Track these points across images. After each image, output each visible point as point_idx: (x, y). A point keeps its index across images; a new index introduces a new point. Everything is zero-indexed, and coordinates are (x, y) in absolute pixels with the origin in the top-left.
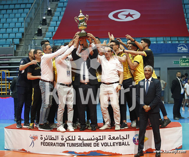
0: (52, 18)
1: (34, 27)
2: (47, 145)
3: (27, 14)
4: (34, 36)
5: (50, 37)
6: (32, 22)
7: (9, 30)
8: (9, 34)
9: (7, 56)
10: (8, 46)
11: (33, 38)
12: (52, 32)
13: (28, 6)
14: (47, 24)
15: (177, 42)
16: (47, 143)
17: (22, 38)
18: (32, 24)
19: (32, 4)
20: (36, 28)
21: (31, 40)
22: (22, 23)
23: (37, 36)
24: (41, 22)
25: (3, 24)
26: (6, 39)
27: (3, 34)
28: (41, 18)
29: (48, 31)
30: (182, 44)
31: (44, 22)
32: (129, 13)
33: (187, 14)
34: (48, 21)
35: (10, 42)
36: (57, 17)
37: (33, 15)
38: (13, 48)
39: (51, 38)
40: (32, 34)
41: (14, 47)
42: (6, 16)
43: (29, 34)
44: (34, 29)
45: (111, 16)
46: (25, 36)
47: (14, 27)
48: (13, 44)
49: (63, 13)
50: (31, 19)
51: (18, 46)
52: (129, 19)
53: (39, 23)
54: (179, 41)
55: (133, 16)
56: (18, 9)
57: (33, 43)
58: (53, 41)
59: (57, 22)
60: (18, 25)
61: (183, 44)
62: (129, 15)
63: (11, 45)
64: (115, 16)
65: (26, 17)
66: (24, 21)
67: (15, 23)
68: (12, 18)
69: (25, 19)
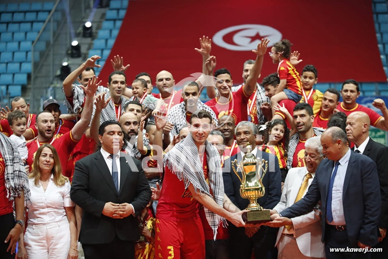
0: (92, 42)
1: (53, 61)
3: (39, 32)
4: (53, 79)
6: (49, 51)
11: (52, 84)
13: (42, 16)
14: (83, 56)
17: (28, 83)
19: (49, 11)
20: (57, 64)
21: (45, 88)
22: (27, 52)
23: (59, 81)
24: (68, 50)
31: (76, 52)
33: (382, 34)
34: (83, 50)
35: (2, 91)
36: (104, 41)
37: (52, 34)
40: (50, 76)
43: (42, 75)
44: (54, 65)
46: (34, 80)
47: (10, 59)
48: (8, 96)
49: (116, 33)
50: (48, 44)
53: (64, 52)
56: (20, 23)
59: (102, 50)
60: (20, 56)
63: (4, 98)
65: (36, 40)
66: (32, 49)
67: (14, 53)
68: (7, 43)
69: (34, 44)
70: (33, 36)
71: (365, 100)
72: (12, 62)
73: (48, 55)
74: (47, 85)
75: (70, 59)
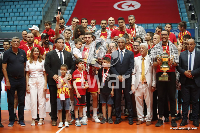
0: (66, 8)
1: (51, 15)
3: (45, 4)
6: (49, 11)
7: (30, 18)
8: (30, 21)
12: (66, 20)
17: (41, 24)
22: (40, 12)
23: (53, 23)
25: (25, 13)
30: (176, 29)
32: (131, 4)
33: (180, 4)
34: (62, 10)
36: (70, 7)
37: (50, 5)
42: (28, 6)
44: (51, 17)
45: (116, 6)
47: (34, 15)
49: (75, 4)
50: (48, 9)
52: (131, 9)
53: (55, 12)
55: (134, 6)
59: (70, 11)
60: (38, 13)
65: (44, 7)
66: (42, 10)
67: (35, 12)
68: (33, 8)
69: (43, 8)
70: (43, 5)
71: (173, 30)
72: (35, 16)
73: (49, 13)
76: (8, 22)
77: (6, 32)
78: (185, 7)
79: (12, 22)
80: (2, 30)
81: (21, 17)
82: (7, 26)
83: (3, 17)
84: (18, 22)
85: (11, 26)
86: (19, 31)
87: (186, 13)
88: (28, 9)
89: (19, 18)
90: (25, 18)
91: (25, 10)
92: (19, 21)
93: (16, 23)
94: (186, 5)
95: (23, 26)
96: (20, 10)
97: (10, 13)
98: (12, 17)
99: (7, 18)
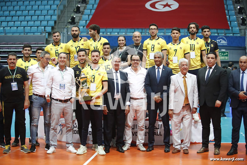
0: (86, 6)
2: (75, 133)
4: (67, 24)
5: (84, 25)
6: (65, 10)
7: (41, 18)
8: (41, 21)
9: (38, 44)
10: (39, 34)
11: (66, 26)
12: (86, 21)
14: (81, 12)
15: (216, 34)
16: (75, 131)
17: (55, 26)
18: (65, 12)
20: (69, 16)
21: (63, 28)
22: (54, 10)
23: (70, 25)
24: (75, 10)
25: (35, 11)
26: (38, 27)
27: (34, 21)
28: (74, 6)
29: (81, 19)
31: (78, 10)
32: (167, 3)
33: (227, 5)
34: (81, 9)
35: (42, 29)
36: (92, 5)
37: (67, 2)
38: (44, 36)
39: (85, 27)
40: (65, 22)
41: (46, 34)
42: (38, 3)
43: (62, 22)
44: (67, 17)
45: (148, 6)
46: (58, 24)
47: (46, 14)
48: (45, 32)
49: (97, 2)
50: (64, 7)
51: (50, 34)
52: (167, 9)
53: (72, 11)
54: (218, 34)
55: (171, 6)
57: (66, 31)
58: (87, 30)
59: (91, 10)
60: (51, 12)
61: (223, 36)
62: (167, 5)
63: (43, 33)
64: (153, 5)
65: (59, 4)
66: (57, 9)
67: (48, 11)
68: (45, 5)
69: (58, 6)
70: (58, 2)
71: (219, 37)
72: (47, 15)
74: (64, 27)
75: (75, 14)
76: (14, 22)
77: (11, 34)
78: (234, 9)
79: (19, 22)
80: (6, 32)
81: (30, 17)
82: (12, 27)
83: (8, 16)
84: (26, 22)
85: (17, 27)
86: (27, 34)
87: (235, 17)
88: (39, 6)
89: (28, 18)
90: (35, 18)
91: (35, 7)
92: (28, 21)
93: (24, 23)
94: (235, 6)
95: (32, 27)
96: (29, 8)
97: (16, 11)
98: (19, 16)
99: (12, 16)
